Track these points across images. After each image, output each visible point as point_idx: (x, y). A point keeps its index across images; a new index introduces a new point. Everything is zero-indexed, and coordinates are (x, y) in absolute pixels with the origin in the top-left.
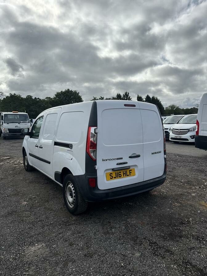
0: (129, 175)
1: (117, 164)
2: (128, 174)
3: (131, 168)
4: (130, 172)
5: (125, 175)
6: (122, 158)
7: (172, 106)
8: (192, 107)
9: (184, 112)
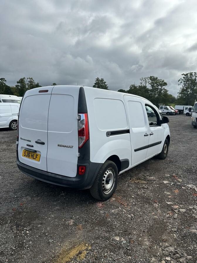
0: (34, 159)
1: (27, 145)
2: (35, 157)
3: (38, 153)
4: (37, 156)
5: (32, 157)
6: (30, 141)
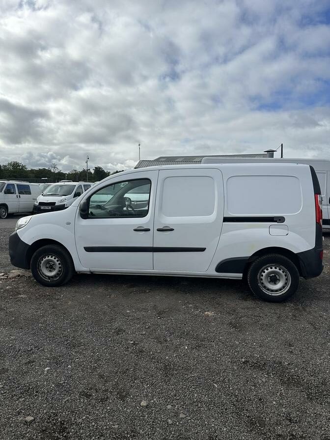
7: (14, 164)
8: (41, 168)
9: (34, 175)
